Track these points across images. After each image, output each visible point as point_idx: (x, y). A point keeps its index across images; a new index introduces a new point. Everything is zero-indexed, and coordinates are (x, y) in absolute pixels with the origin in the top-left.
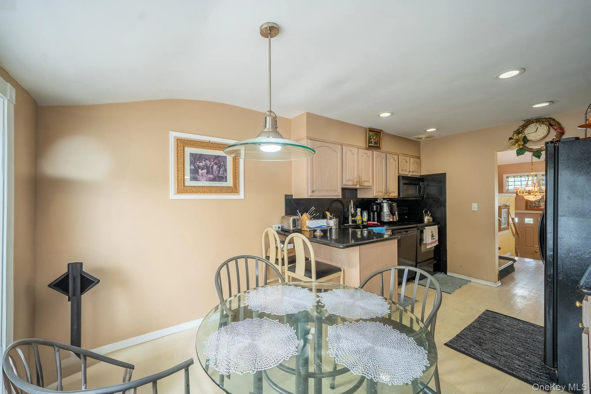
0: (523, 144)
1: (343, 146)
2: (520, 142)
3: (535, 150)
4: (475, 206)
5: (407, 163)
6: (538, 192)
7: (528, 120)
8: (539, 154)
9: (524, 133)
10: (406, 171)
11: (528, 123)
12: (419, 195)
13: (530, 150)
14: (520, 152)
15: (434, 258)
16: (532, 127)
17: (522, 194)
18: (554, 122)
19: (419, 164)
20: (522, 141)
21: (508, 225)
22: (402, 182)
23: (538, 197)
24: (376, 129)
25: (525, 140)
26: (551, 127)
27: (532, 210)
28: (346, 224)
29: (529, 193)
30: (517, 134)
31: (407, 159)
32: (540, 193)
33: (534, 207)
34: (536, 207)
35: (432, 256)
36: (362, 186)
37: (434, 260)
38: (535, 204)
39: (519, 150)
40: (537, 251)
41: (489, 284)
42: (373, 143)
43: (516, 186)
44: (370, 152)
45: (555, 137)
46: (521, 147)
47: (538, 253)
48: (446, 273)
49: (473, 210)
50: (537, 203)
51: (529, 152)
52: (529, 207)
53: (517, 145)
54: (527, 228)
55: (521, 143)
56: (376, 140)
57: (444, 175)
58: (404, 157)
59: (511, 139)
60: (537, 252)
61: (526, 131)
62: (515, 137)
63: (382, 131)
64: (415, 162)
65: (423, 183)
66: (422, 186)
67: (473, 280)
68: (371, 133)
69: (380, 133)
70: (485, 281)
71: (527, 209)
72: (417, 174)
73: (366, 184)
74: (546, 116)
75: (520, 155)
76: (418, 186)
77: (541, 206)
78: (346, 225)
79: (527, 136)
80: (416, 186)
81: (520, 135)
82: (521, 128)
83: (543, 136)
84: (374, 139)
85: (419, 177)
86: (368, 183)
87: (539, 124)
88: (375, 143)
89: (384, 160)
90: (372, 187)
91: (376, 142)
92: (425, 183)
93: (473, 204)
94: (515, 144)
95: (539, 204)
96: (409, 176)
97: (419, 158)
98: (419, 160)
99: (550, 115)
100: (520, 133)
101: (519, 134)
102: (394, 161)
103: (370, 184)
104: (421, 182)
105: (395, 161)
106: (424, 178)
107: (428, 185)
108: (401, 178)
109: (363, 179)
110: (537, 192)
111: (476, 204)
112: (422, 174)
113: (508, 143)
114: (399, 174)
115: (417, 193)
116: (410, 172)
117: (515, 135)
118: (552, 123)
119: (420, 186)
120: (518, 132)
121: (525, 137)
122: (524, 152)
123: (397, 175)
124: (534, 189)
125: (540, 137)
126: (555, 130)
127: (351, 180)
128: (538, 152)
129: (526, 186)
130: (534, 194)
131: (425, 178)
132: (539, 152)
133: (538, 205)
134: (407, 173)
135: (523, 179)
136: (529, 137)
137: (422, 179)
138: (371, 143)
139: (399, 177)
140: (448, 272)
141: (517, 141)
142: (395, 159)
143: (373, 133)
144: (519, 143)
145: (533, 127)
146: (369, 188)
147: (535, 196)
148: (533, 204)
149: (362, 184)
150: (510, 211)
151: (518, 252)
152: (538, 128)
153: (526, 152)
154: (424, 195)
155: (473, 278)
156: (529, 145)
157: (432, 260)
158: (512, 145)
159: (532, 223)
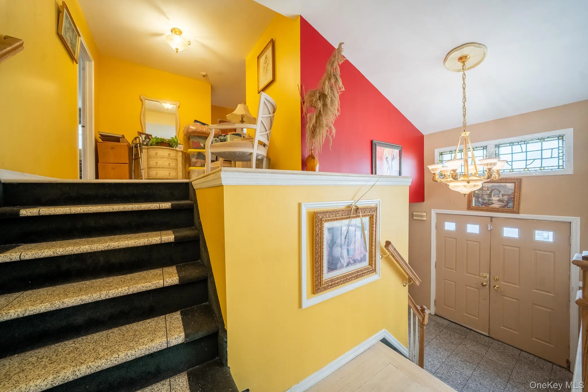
23: (475, 186)
27: (478, 210)
33: (482, 205)
34: (486, 204)
38: (483, 199)
40: (485, 284)
47: (485, 287)
50: (487, 198)
54: (469, 242)
60: (485, 285)
71: (469, 208)
77: (493, 204)
95: (489, 200)
147: (467, 184)
148: (480, 200)
159: (478, 232)
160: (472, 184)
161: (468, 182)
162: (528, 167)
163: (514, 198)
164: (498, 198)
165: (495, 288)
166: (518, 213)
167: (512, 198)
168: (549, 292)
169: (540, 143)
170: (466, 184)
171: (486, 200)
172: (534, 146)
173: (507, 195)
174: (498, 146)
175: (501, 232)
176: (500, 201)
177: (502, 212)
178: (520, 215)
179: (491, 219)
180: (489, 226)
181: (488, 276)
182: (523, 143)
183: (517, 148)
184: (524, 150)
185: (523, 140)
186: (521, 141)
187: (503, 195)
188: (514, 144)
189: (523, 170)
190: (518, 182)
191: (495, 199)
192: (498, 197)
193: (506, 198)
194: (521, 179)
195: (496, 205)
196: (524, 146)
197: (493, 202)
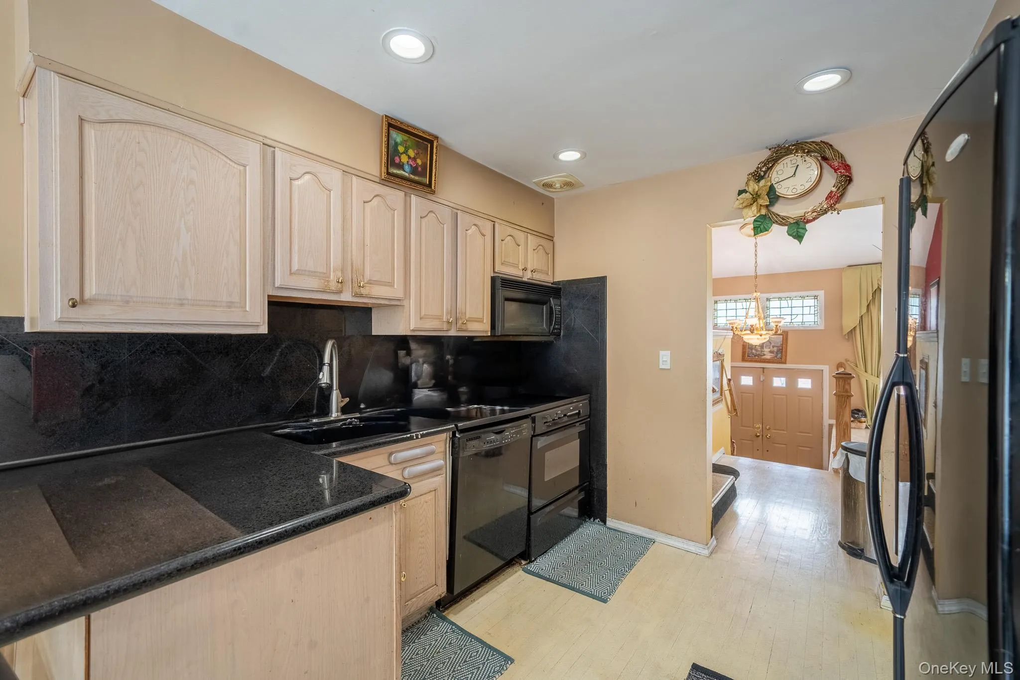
0: (768, 203)
1: (277, 149)
2: (763, 199)
3: (792, 221)
4: (665, 358)
5: (519, 246)
6: (764, 330)
7: (779, 146)
8: (800, 230)
9: (769, 178)
10: (516, 266)
11: (779, 153)
12: (547, 330)
13: (782, 221)
14: (761, 226)
15: (580, 488)
16: (785, 165)
17: (739, 333)
18: (833, 151)
19: (552, 254)
20: (766, 196)
21: (721, 395)
22: (501, 293)
23: (765, 338)
24: (415, 128)
25: (773, 196)
26: (824, 164)
27: (751, 361)
28: (317, 416)
29: (752, 330)
30: (756, 179)
31: (520, 236)
32: (766, 330)
33: (755, 356)
34: (758, 355)
35: (576, 482)
36: (361, 296)
37: (580, 492)
38: (757, 350)
39: (759, 220)
40: (758, 434)
41: (692, 547)
42: (407, 168)
43: (728, 318)
44: (395, 196)
45: (834, 189)
46: (763, 212)
47: (759, 438)
48: (604, 521)
49: (661, 366)
51: (779, 224)
52: (748, 356)
53: (754, 208)
54: (744, 394)
55: (765, 201)
56: (419, 162)
57: (601, 281)
58: (510, 231)
59: (740, 192)
60: (759, 436)
61: (775, 173)
62: (753, 187)
63: (437, 138)
64: (540, 247)
65: (559, 301)
66: (556, 308)
67: (660, 538)
68: (397, 137)
69: (432, 142)
70: (685, 541)
71: (744, 360)
72: (544, 278)
73: (380, 292)
74: (814, 137)
75: (761, 232)
76: (546, 308)
77: (764, 355)
78: (315, 421)
79: (775, 186)
80: (541, 306)
81: (762, 183)
82: (763, 166)
83: (808, 186)
84: (409, 157)
85: (550, 285)
86: (388, 288)
87: (802, 157)
88: (414, 171)
89: (447, 228)
90: (405, 303)
91: (416, 168)
92: (564, 302)
93: (662, 353)
94: (751, 204)
95: (762, 351)
96: (525, 279)
97: (551, 238)
98: (551, 243)
99: (825, 134)
100: (762, 178)
101: (759, 181)
102: (479, 236)
103: (396, 291)
104: (554, 298)
105: (484, 236)
106: (560, 289)
107: (570, 306)
108: (498, 283)
109: (368, 275)
110: (762, 328)
111: (668, 353)
112: (556, 280)
113: (738, 202)
114: (494, 272)
115: (543, 325)
116: (525, 269)
117: (752, 183)
118: (828, 153)
119: (551, 308)
120: (757, 176)
121: (772, 190)
122: (769, 225)
123: (489, 274)
124: (758, 322)
125: (803, 187)
126: (836, 171)
127: (313, 274)
128: (799, 225)
129: (746, 318)
130: (760, 332)
131: (562, 289)
132: (802, 225)
133: (760, 353)
134: (520, 273)
135: (739, 305)
136: (781, 190)
137: (555, 291)
138: (401, 166)
139: (493, 280)
140: (608, 519)
141: (756, 197)
142: (483, 232)
143: (405, 137)
144: (761, 202)
145: (789, 165)
146: (393, 305)
148: (754, 351)
149: (363, 291)
150: (725, 364)
151: (734, 442)
152: (798, 165)
153: (774, 225)
154: (560, 329)
155: (661, 534)
156: (779, 209)
157: (577, 491)
158: (746, 207)
159: (752, 384)
160: (763, 337)
161: (761, 336)
162: (793, 321)
163: (782, 349)
164: (769, 350)
165: (768, 437)
166: (785, 363)
167: (781, 349)
168: (809, 433)
169: (802, 301)
170: (759, 337)
171: (759, 351)
172: (797, 303)
173: (777, 347)
174: (768, 300)
175: (772, 382)
176: (771, 352)
177: (773, 362)
178: (787, 365)
179: (763, 370)
180: (762, 376)
181: (761, 426)
182: (789, 299)
183: (784, 303)
184: (790, 306)
185: (789, 296)
186: (788, 297)
187: (773, 347)
188: (783, 299)
189: (789, 324)
190: (785, 334)
191: (766, 350)
192: (769, 348)
193: (775, 349)
194: (787, 332)
195: (768, 356)
196: (790, 302)
197: (765, 353)
